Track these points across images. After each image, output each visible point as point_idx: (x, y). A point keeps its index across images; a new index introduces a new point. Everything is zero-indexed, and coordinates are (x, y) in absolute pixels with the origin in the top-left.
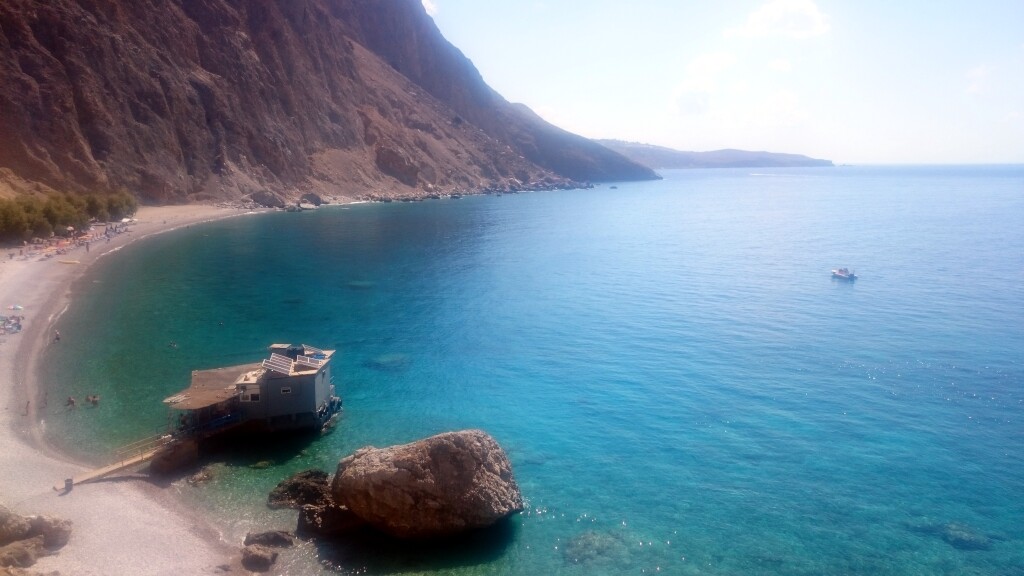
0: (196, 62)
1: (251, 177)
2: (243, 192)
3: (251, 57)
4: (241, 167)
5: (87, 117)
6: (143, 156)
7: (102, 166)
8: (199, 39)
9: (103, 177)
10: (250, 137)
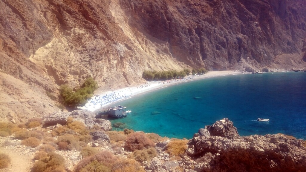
0: (239, 32)
1: (249, 64)
2: (244, 67)
3: (258, 29)
4: (246, 61)
5: (203, 50)
6: (216, 59)
7: (204, 61)
8: (242, 25)
9: (203, 64)
10: (252, 52)
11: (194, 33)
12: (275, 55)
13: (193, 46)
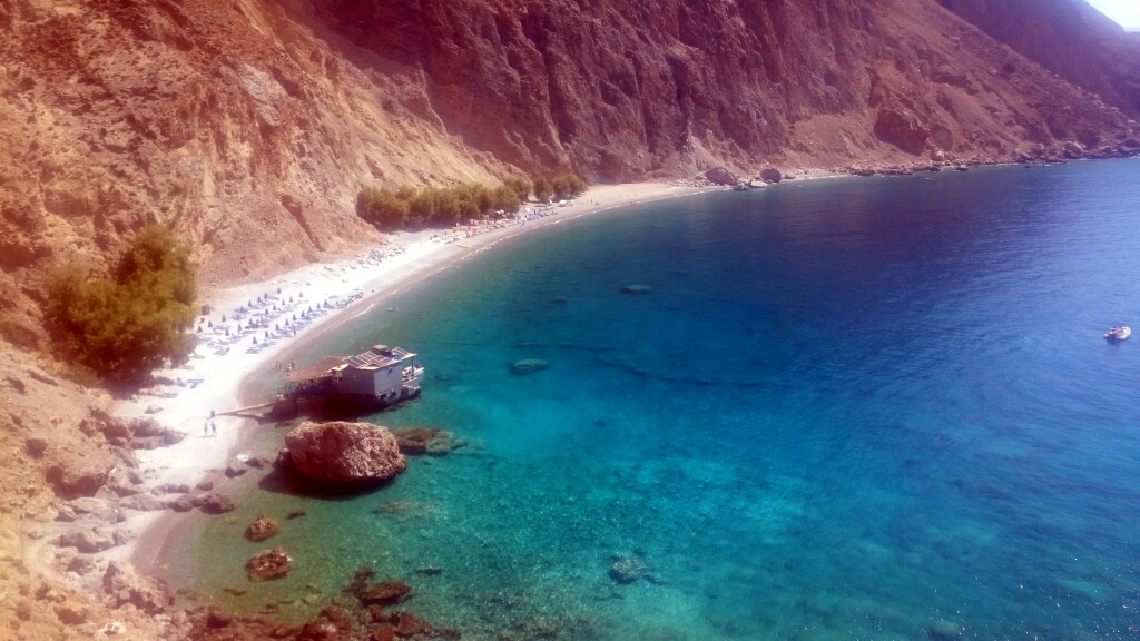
0: (675, 36)
1: (714, 154)
2: (700, 169)
3: (734, 25)
4: (705, 143)
5: (558, 103)
6: (605, 137)
7: (566, 148)
8: (681, 11)
9: (565, 159)
10: (722, 110)
11: (521, 35)
12: (793, 119)
13: (524, 87)
